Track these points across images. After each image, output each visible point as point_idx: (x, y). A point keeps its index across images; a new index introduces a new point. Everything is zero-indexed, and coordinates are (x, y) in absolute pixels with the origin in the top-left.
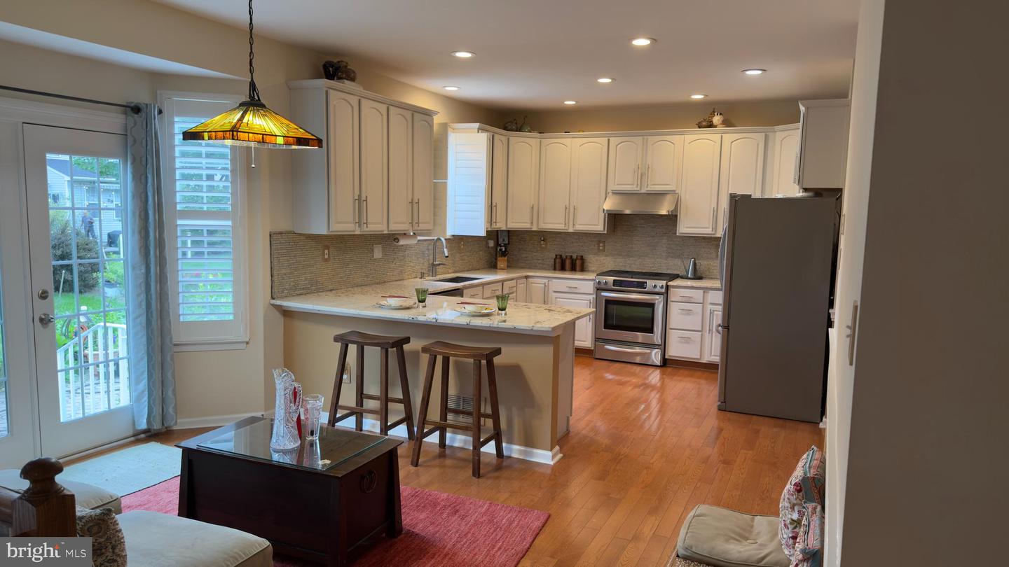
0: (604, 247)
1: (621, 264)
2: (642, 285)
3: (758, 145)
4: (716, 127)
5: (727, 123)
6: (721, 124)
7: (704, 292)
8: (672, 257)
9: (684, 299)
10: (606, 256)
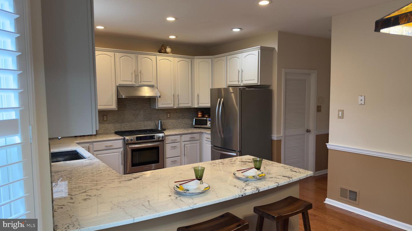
0: (107, 118)
1: (118, 127)
2: (152, 137)
3: (188, 64)
4: (168, 53)
5: (173, 52)
6: (171, 52)
7: (181, 136)
8: (146, 120)
9: (172, 141)
10: (109, 123)
